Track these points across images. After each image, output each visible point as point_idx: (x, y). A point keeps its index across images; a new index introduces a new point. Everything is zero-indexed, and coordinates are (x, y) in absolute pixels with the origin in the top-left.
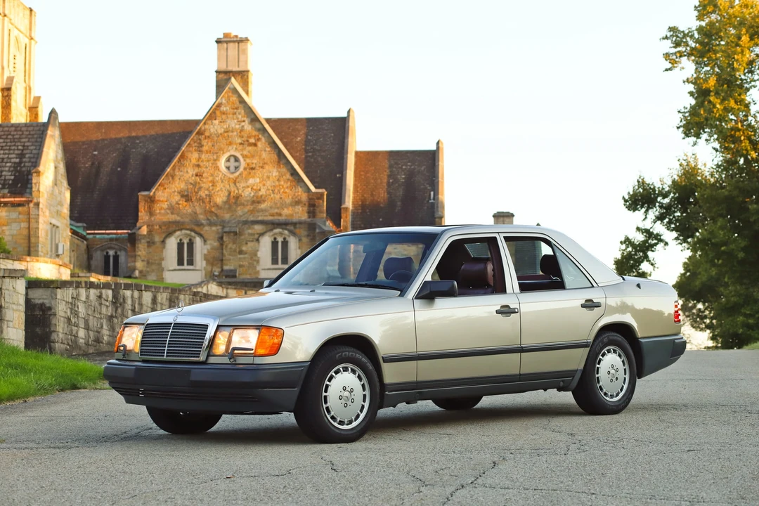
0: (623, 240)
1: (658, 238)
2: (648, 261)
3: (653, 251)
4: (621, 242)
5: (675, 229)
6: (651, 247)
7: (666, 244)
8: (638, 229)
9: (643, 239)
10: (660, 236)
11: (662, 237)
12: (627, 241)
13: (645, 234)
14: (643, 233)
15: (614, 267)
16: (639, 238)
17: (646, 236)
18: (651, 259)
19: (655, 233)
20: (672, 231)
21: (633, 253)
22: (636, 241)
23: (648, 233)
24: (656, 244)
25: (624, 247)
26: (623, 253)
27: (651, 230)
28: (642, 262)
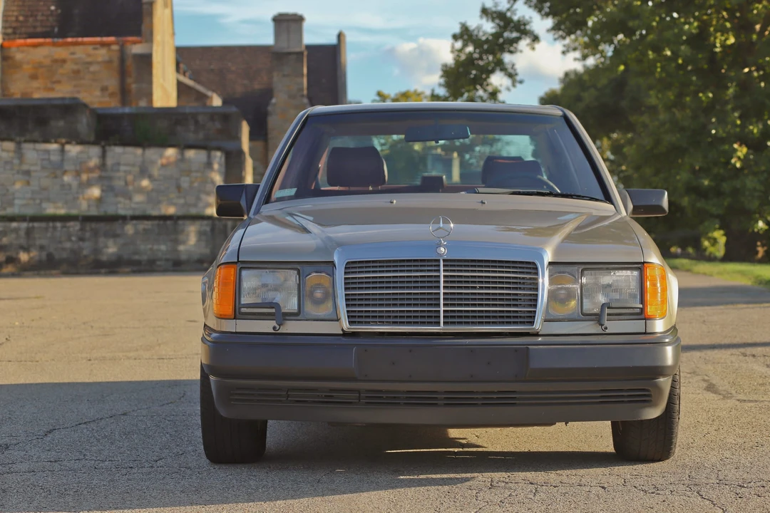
0: (457, 30)
1: (522, 29)
2: (504, 69)
3: (511, 52)
4: (455, 37)
5: (552, 13)
6: (509, 46)
7: (536, 39)
8: (485, 12)
9: (493, 31)
10: (525, 25)
11: (528, 27)
12: (465, 34)
13: (497, 21)
14: (493, 20)
15: (442, 81)
16: (489, 27)
17: (498, 25)
18: (509, 67)
19: (515, 18)
20: (547, 15)
21: (476, 56)
22: (481, 34)
23: (502, 19)
24: (517, 40)
25: (459, 44)
26: (458, 56)
27: (509, 14)
28: (492, 71)
